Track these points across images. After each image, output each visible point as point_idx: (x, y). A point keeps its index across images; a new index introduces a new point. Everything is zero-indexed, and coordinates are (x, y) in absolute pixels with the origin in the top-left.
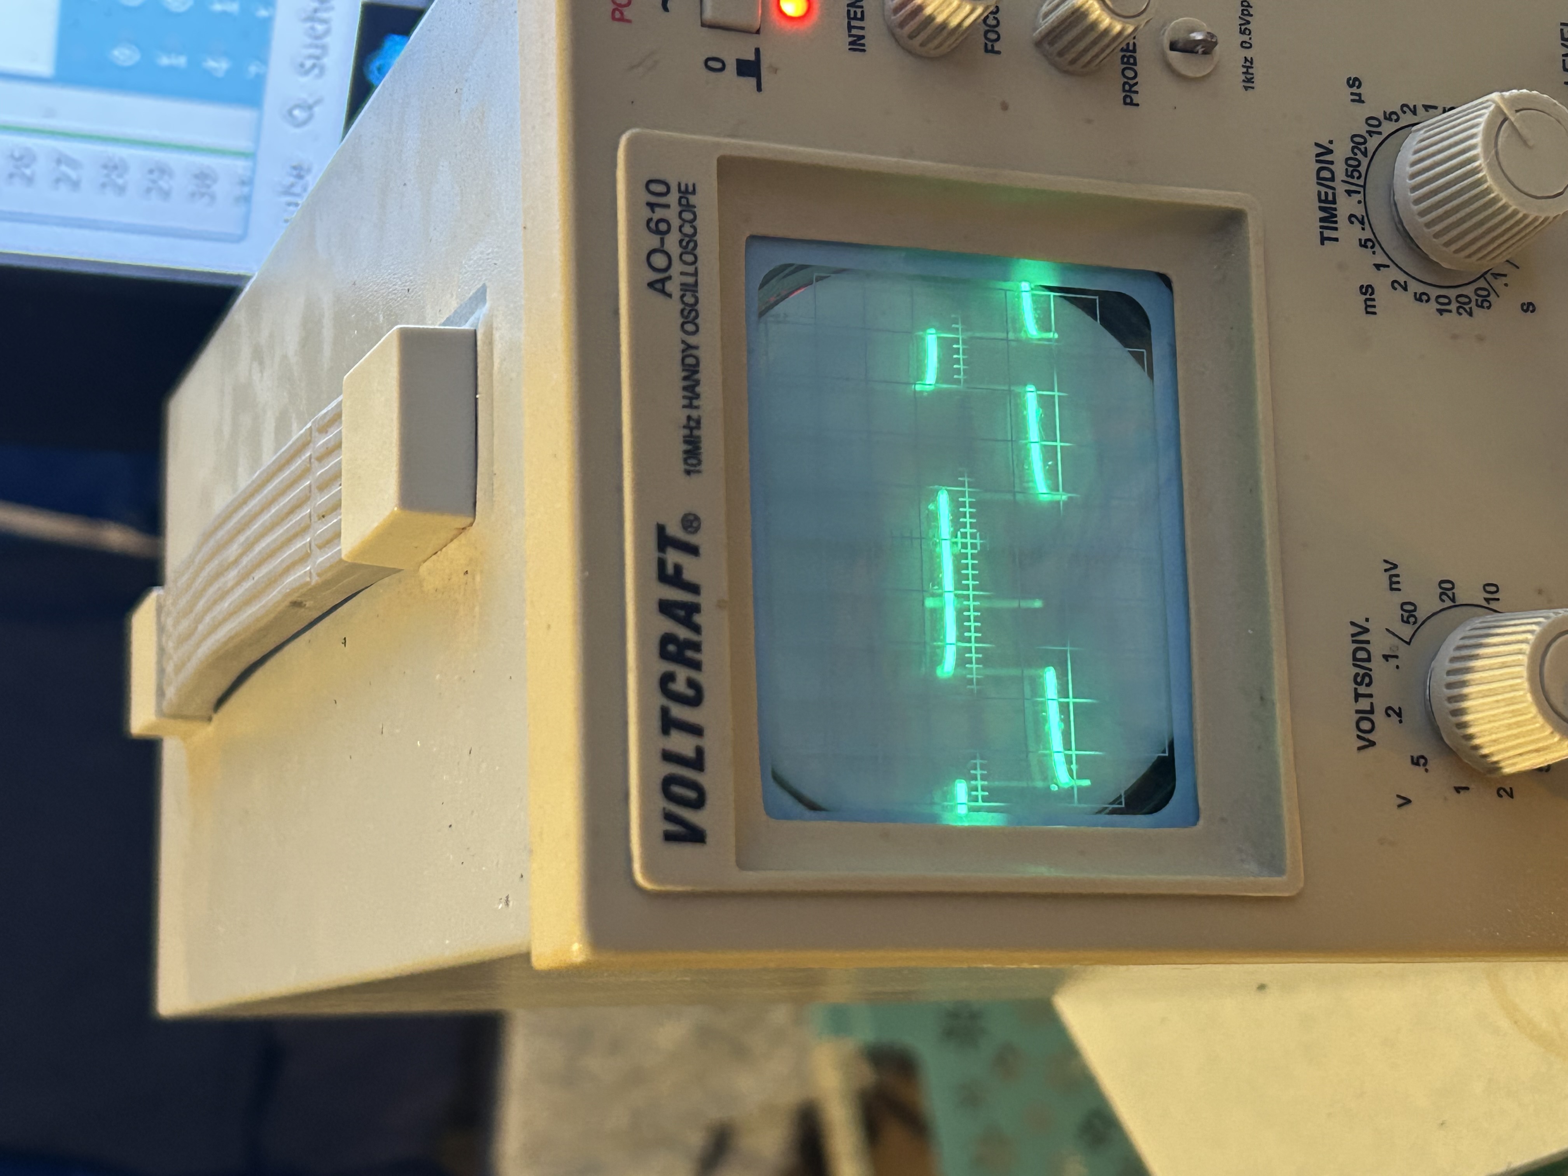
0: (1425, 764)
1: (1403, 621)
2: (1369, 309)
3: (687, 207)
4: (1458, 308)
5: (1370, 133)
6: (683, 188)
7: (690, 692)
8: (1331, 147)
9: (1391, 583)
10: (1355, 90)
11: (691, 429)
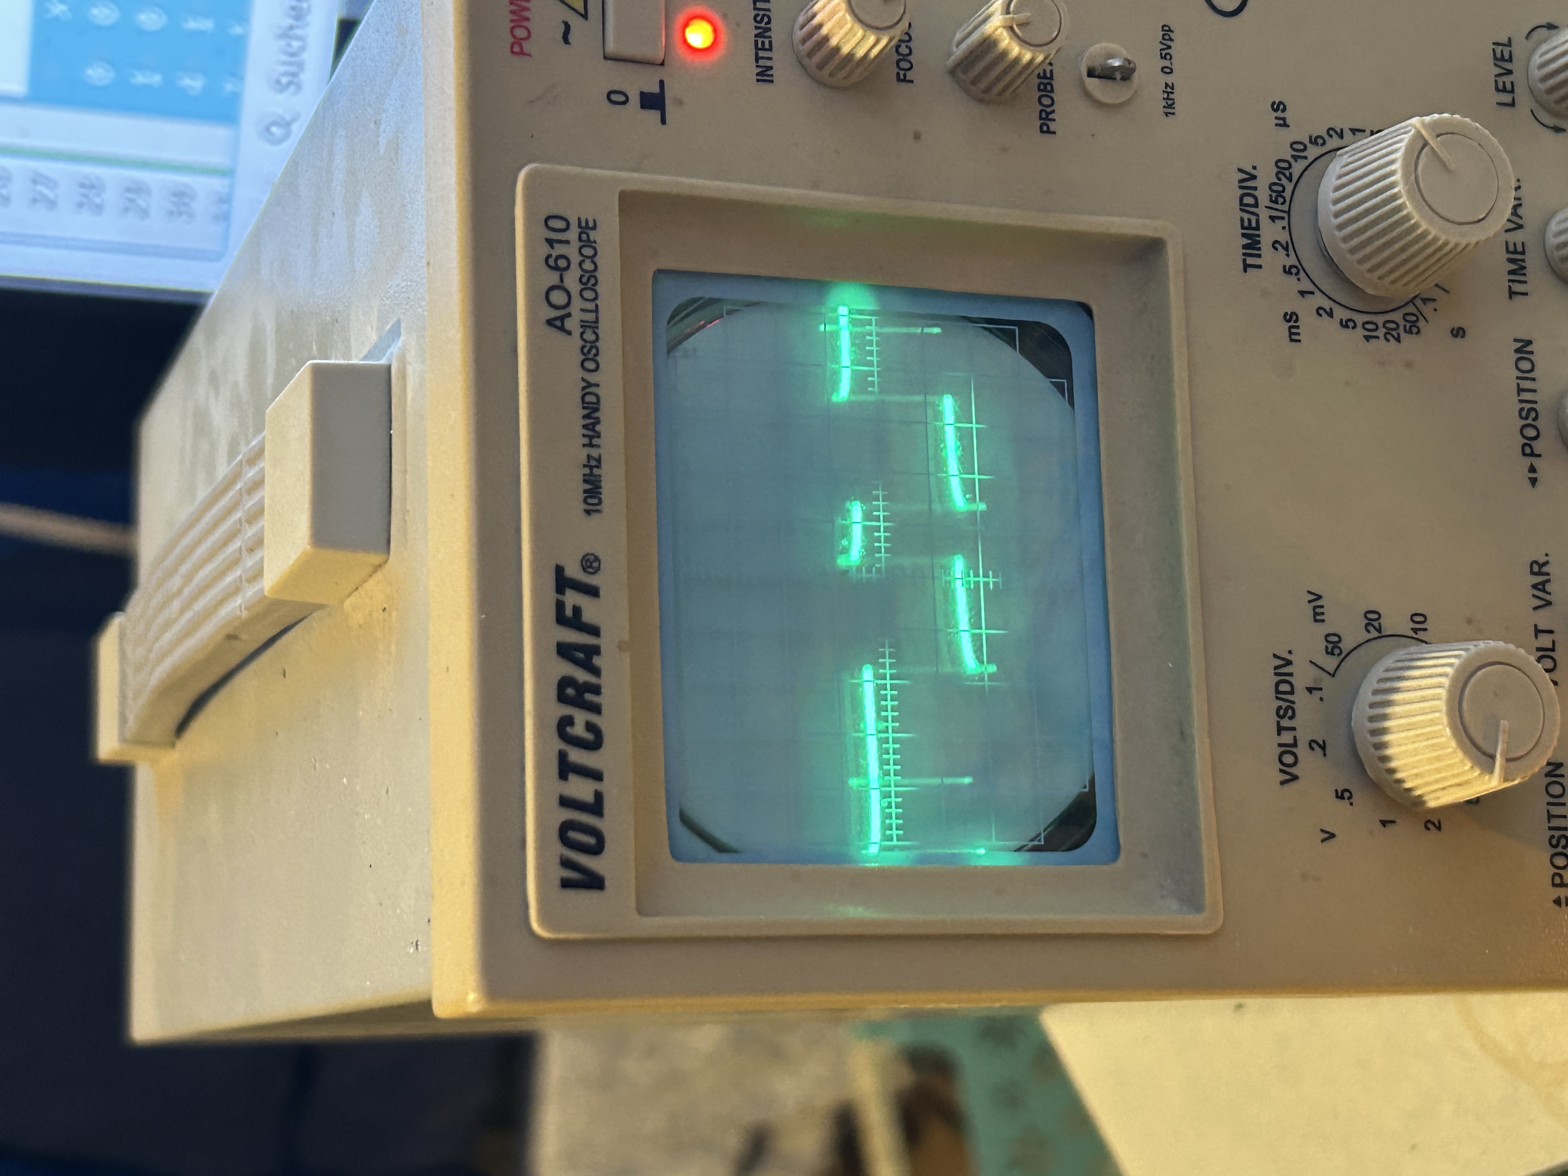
0: (1349, 798)
1: (1327, 653)
2: (1293, 336)
3: (586, 242)
4: (1386, 334)
5: (1296, 158)
6: (583, 224)
7: (589, 736)
8: (1254, 172)
9: (1316, 614)
10: (1279, 114)
11: (591, 468)
